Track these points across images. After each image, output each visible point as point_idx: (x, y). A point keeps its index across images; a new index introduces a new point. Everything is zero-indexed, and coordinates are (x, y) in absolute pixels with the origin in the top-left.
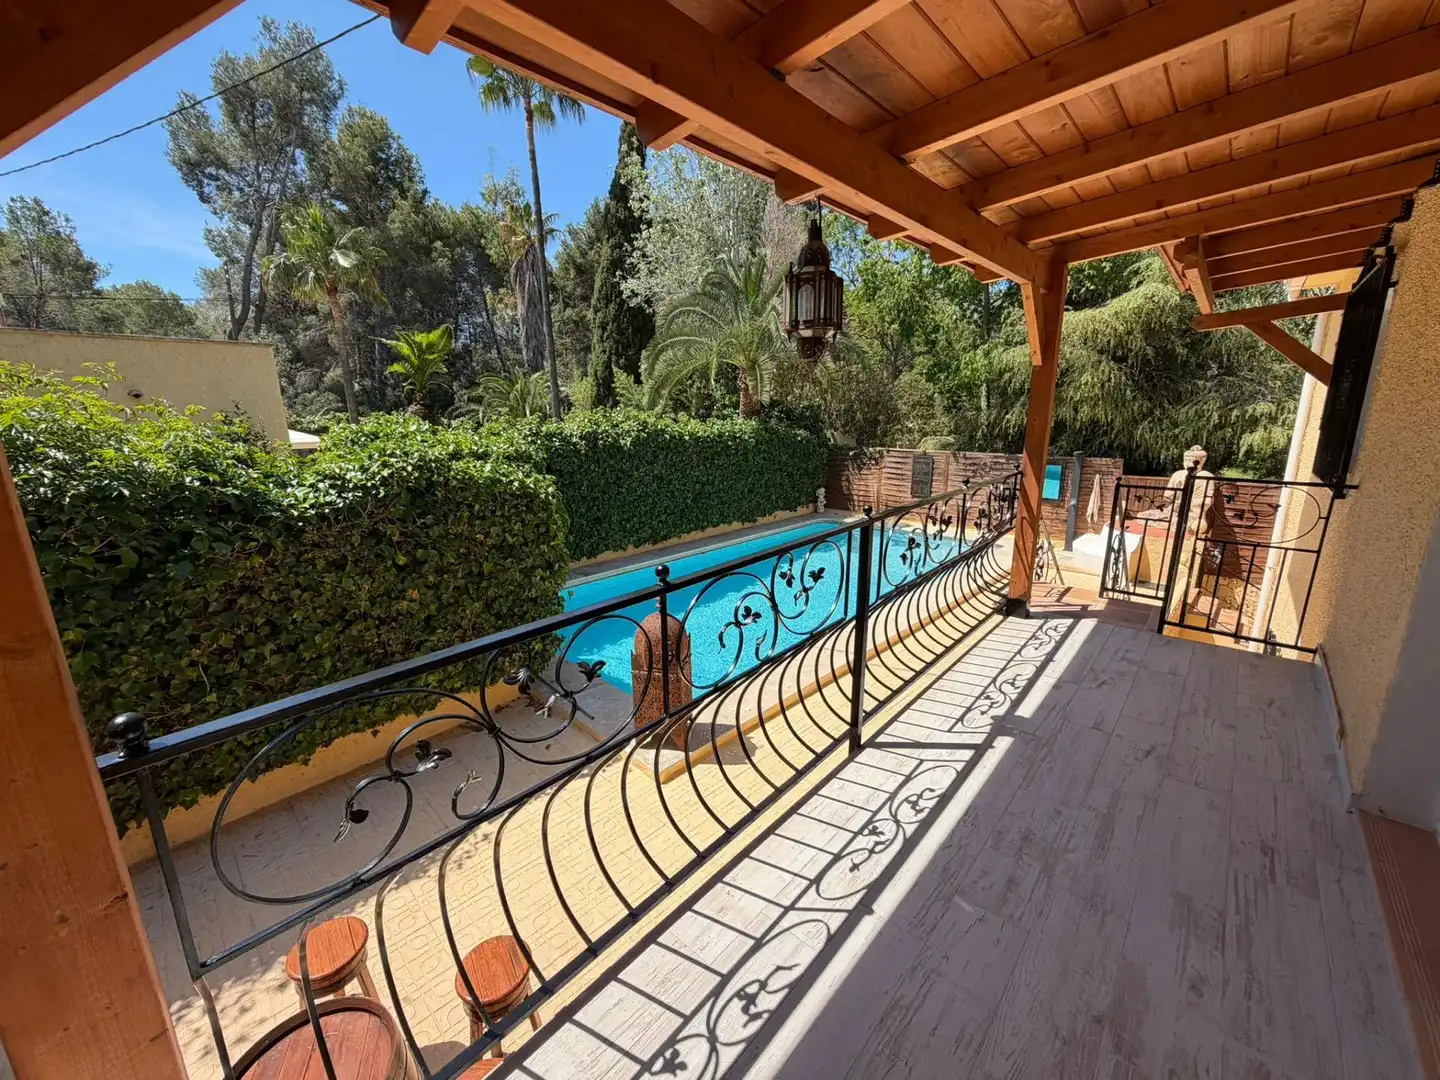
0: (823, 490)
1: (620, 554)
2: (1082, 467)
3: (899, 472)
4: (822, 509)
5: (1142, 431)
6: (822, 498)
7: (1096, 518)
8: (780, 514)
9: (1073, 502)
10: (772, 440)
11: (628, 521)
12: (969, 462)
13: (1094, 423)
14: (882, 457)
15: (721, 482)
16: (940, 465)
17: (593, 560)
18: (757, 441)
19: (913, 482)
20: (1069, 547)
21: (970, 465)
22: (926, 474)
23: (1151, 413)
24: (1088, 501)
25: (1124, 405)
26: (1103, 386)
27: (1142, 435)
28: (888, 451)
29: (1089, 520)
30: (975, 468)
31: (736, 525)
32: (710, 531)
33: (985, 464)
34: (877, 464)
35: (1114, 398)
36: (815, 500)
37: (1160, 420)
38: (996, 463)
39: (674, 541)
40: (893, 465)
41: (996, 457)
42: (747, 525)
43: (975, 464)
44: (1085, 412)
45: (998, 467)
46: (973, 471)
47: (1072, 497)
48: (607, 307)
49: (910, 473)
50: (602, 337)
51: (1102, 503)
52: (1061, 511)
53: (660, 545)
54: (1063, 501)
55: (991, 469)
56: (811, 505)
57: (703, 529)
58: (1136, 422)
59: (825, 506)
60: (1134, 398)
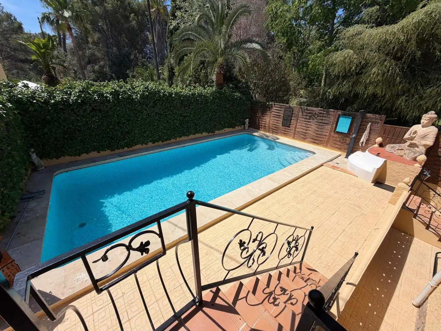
0: (248, 120)
1: (144, 146)
2: (363, 118)
3: (278, 114)
4: (247, 127)
5: (401, 102)
6: (247, 123)
7: (364, 145)
8: (227, 130)
9: (353, 136)
10: (221, 98)
11: (144, 132)
12: (308, 112)
13: (374, 96)
14: (272, 107)
15: (194, 116)
16: (295, 112)
17: (131, 149)
18: (213, 98)
19: (283, 119)
20: (347, 157)
21: (309, 113)
22: (289, 116)
23: (409, 90)
24: (362, 136)
25: (394, 86)
26: (384, 74)
27: (400, 103)
28: (275, 105)
29: (360, 145)
30: (311, 115)
31: (205, 134)
32: (192, 136)
33: (316, 113)
34: (270, 111)
35: (389, 82)
36: (244, 124)
37: (413, 95)
38: (320, 113)
39: (173, 140)
40: (277, 111)
41: (321, 110)
42: (210, 134)
43: (311, 113)
44: (371, 89)
45: (321, 115)
46: (310, 116)
47: (354, 133)
48: (171, 36)
49: (282, 115)
50: (170, 50)
51: (369, 137)
52: (348, 139)
53: (165, 142)
54: (349, 134)
55: (318, 116)
56: (243, 126)
57: (188, 136)
58: (398, 96)
59: (248, 127)
60: (400, 82)
